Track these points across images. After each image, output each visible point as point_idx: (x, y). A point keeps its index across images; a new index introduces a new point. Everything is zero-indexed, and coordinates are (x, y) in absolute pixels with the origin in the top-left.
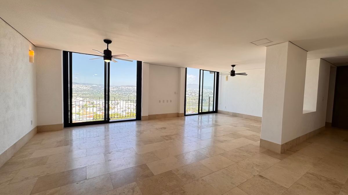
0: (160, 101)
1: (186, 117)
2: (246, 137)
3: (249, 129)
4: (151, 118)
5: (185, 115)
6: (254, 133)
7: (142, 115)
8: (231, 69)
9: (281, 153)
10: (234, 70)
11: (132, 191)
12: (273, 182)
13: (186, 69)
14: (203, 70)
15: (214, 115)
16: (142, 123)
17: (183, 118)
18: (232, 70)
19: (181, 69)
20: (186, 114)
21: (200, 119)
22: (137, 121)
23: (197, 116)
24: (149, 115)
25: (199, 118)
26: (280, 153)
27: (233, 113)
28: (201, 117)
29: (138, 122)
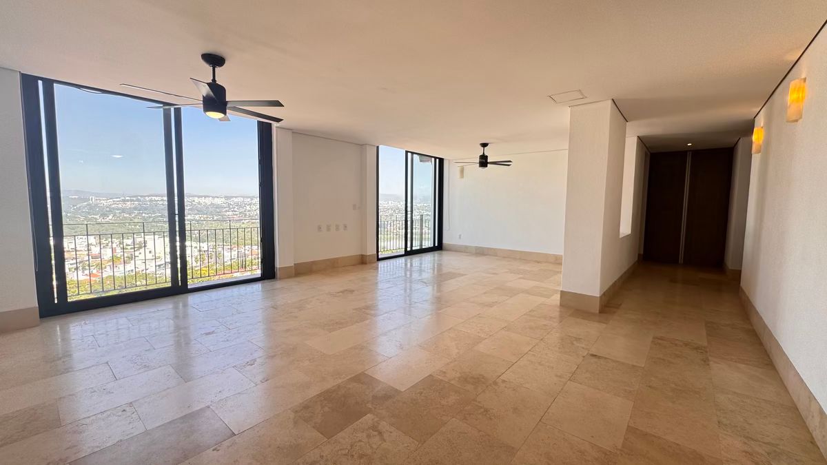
0: (320, 228)
1: (381, 264)
2: (527, 292)
3: (521, 276)
4: (302, 271)
5: (379, 259)
6: (537, 283)
7: (278, 264)
8: (480, 151)
9: (600, 312)
10: (486, 154)
11: (376, 433)
12: (618, 362)
13: (378, 147)
14: (413, 153)
15: (436, 255)
16: (277, 284)
17: (374, 265)
18: (482, 154)
19: (368, 147)
20: (380, 257)
21: (409, 264)
22: (266, 281)
23: (402, 260)
24: (295, 264)
25: (406, 265)
26: (598, 312)
27: (477, 248)
28: (411, 260)
29: (268, 283)
